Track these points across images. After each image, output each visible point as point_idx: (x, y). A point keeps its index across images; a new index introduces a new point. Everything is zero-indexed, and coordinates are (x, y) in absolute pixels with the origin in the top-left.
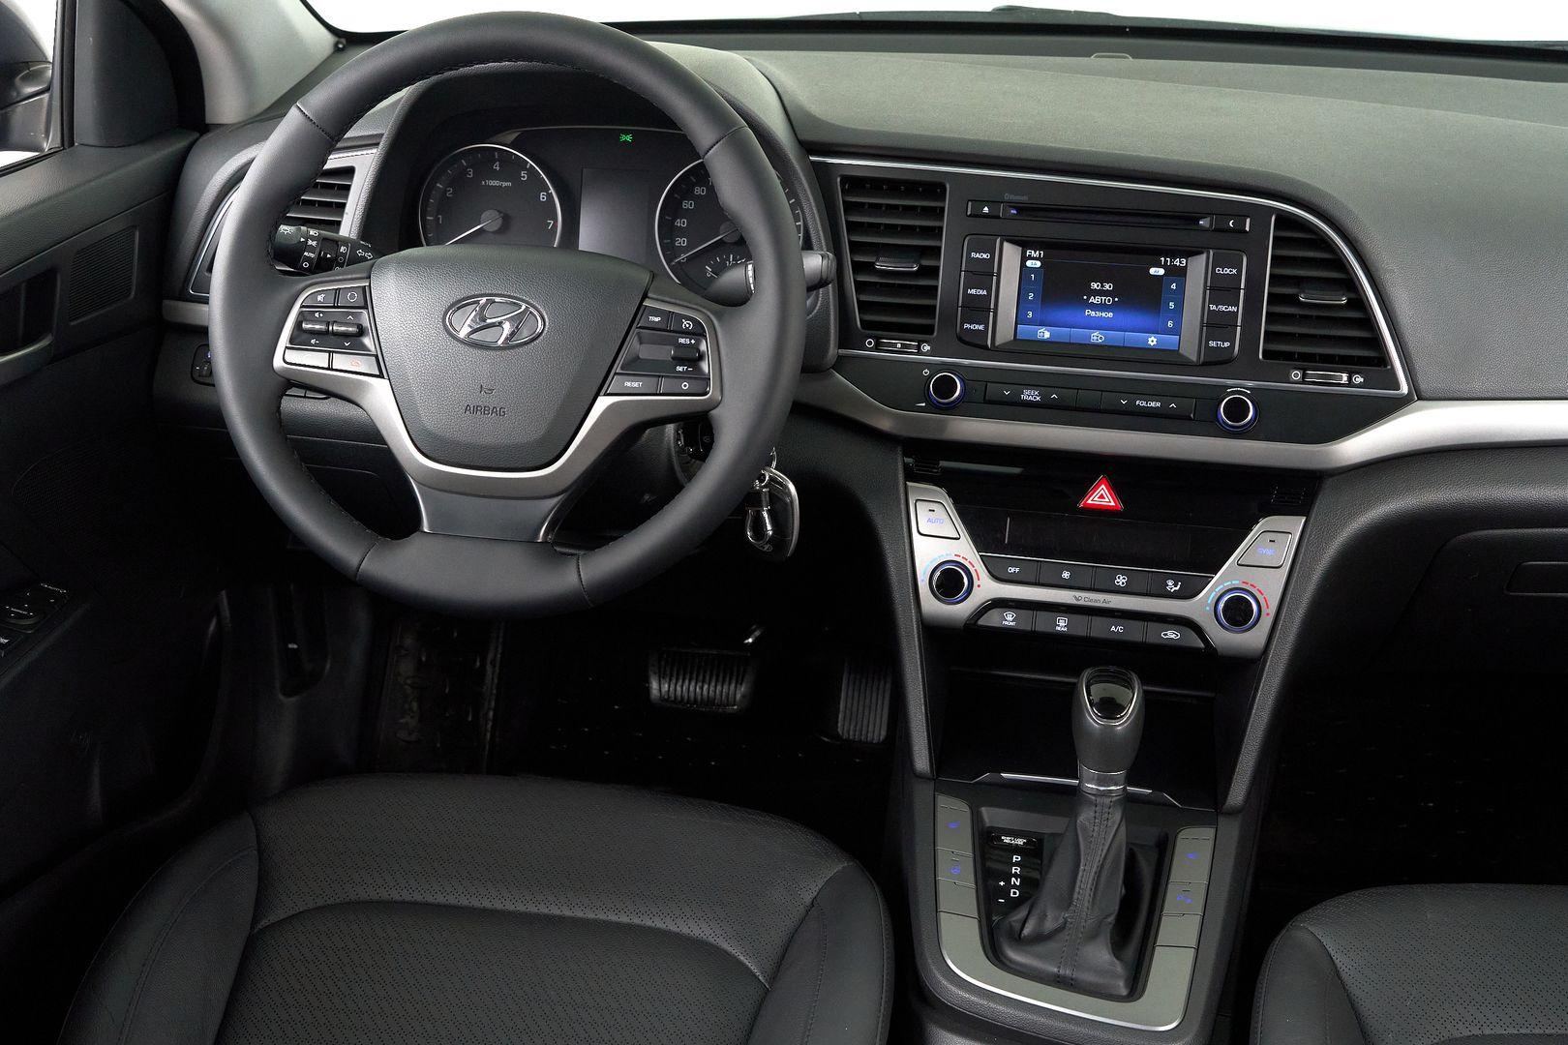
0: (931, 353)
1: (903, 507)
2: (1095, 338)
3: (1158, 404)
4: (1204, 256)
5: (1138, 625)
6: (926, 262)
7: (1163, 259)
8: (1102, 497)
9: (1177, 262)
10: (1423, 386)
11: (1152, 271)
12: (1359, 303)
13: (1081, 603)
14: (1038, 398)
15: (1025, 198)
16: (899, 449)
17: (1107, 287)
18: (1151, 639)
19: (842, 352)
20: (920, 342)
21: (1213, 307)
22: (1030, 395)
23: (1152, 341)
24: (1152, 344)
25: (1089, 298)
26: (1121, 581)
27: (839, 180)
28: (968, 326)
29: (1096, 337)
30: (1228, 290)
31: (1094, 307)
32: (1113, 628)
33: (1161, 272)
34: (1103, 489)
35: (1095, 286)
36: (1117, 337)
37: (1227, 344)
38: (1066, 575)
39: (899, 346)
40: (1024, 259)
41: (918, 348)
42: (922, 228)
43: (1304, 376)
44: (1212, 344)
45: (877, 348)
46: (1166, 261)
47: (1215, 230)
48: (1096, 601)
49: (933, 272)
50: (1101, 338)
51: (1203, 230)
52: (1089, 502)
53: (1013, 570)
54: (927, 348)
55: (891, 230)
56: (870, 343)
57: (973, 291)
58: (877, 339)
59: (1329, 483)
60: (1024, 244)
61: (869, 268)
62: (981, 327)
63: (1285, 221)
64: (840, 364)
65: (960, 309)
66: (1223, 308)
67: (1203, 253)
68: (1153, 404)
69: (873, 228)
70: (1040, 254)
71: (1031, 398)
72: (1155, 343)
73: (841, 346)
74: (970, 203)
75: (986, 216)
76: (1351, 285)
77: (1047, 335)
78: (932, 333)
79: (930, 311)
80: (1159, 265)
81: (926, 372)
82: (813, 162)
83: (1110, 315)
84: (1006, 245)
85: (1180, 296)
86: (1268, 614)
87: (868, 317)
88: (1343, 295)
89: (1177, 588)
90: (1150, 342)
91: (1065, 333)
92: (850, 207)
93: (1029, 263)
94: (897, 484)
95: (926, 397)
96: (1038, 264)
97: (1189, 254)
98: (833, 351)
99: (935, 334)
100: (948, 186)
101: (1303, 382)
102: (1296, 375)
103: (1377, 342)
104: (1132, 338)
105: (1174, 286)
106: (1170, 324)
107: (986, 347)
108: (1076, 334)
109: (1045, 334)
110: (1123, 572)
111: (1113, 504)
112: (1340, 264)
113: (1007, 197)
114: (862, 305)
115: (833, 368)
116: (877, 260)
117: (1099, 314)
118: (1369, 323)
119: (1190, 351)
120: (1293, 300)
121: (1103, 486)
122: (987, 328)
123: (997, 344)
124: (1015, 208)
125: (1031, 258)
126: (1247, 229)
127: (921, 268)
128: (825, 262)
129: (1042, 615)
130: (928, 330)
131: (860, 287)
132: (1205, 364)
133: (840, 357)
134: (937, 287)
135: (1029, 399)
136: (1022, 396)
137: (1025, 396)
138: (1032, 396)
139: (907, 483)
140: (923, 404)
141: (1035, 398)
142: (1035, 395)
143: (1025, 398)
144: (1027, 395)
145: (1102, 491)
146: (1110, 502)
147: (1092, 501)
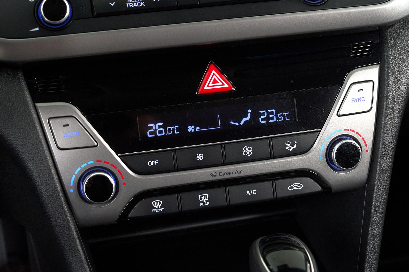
1: (38, 128)
5: (268, 185)
8: (215, 81)
13: (218, 177)
14: (142, 4)
16: (20, 75)
18: (281, 194)
26: (247, 151)
32: (248, 193)
34: (214, 75)
38: (200, 157)
48: (229, 173)
52: (206, 88)
53: (152, 163)
59: (390, 32)
86: (367, 151)
89: (295, 147)
94: (27, 106)
95: (38, 21)
110: (247, 143)
111: (226, 86)
121: (213, 72)
129: (186, 196)
135: (134, 6)
136: (127, 4)
137: (130, 4)
138: (136, 3)
139: (36, 104)
140: (37, 29)
141: (139, 4)
142: (138, 2)
143: (130, 6)
144: (131, 2)
145: (214, 77)
146: (224, 85)
147: (208, 86)
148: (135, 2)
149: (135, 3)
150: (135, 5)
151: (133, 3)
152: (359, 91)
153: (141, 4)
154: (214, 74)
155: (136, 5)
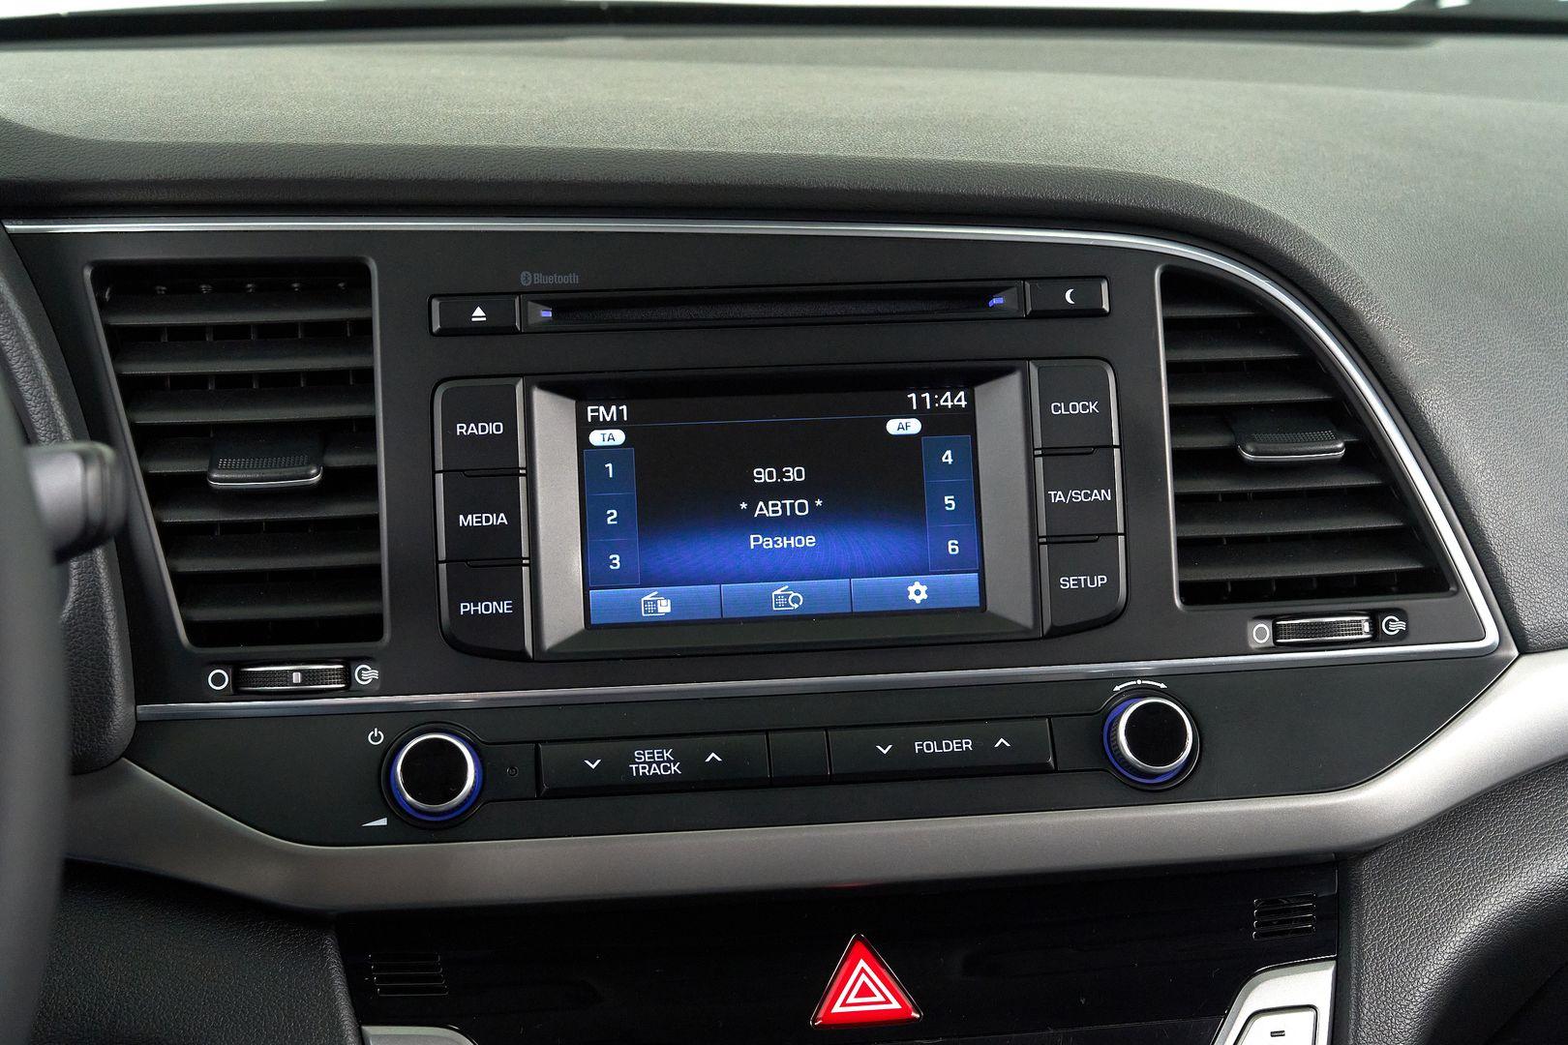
0: (383, 687)
2: (781, 601)
3: (967, 744)
4: (1014, 381)
6: (339, 460)
7: (913, 395)
8: (865, 991)
9: (947, 400)
10: (1529, 622)
11: (893, 427)
12: (1369, 451)
14: (674, 768)
15: (571, 279)
16: (330, 943)
17: (793, 474)
19: (146, 709)
20: (349, 663)
21: (1058, 496)
22: (652, 762)
23: (918, 592)
24: (918, 600)
25: (752, 507)
27: (88, 273)
28: (471, 607)
29: (786, 597)
30: (1084, 451)
31: (768, 526)
33: (914, 426)
34: (864, 973)
35: (763, 475)
36: (835, 592)
37: (1100, 580)
39: (297, 678)
40: (584, 428)
41: (347, 676)
42: (313, 376)
43: (1276, 632)
44: (1069, 583)
45: (237, 691)
46: (921, 401)
47: (1035, 315)
49: (363, 481)
50: (795, 600)
51: (1002, 317)
52: (837, 1009)
54: (367, 675)
55: (234, 387)
56: (219, 679)
57: (471, 520)
58: (236, 667)
59: (1367, 867)
60: (580, 390)
61: (194, 488)
62: (504, 607)
63: (1181, 282)
64: (145, 743)
65: (443, 567)
66: (1079, 496)
67: (1009, 371)
68: (954, 746)
69: (189, 388)
70: (620, 413)
71: (655, 770)
72: (924, 596)
73: (143, 692)
74: (436, 304)
75: (479, 330)
76: (1344, 413)
77: (664, 607)
78: (378, 635)
79: (367, 579)
80: (906, 412)
81: (376, 737)
82: (14, 237)
83: (809, 541)
84: (539, 397)
85: (969, 480)
87: (204, 614)
88: (1337, 439)
90: (912, 597)
91: (705, 598)
92: (123, 342)
93: (596, 438)
94: (336, 1034)
95: (389, 803)
96: (619, 437)
97: (973, 376)
98: (123, 711)
99: (387, 636)
100: (373, 266)
101: (1278, 648)
102: (1260, 633)
103: (1417, 535)
104: (870, 590)
105: (948, 457)
106: (953, 547)
107: (521, 656)
108: (735, 596)
109: (660, 604)
111: (895, 1005)
112: (1312, 365)
113: (527, 279)
114: (189, 587)
115: (126, 754)
116: (213, 466)
117: (783, 542)
118: (1395, 494)
119: (1013, 603)
120: (1227, 461)
121: (862, 964)
122: (518, 607)
123: (549, 642)
124: (546, 303)
125: (599, 424)
126: (1106, 307)
127: (329, 473)
128: (93, 474)
130: (368, 628)
131: (175, 539)
132: (1056, 632)
133: (141, 724)
134: (374, 521)
135: (652, 772)
136: (634, 766)
137: (641, 766)
138: (658, 764)
139: (366, 1028)
140: (383, 822)
141: (666, 769)
142: (664, 762)
143: (641, 771)
144: (644, 762)
145: (863, 977)
146: (888, 1002)
147: (844, 1004)
148: (655, 762)
149: (654, 765)
150: (655, 769)
151: (650, 764)
152: (1274, 1034)
153: (670, 768)
154: (863, 970)
155: (658, 771)
